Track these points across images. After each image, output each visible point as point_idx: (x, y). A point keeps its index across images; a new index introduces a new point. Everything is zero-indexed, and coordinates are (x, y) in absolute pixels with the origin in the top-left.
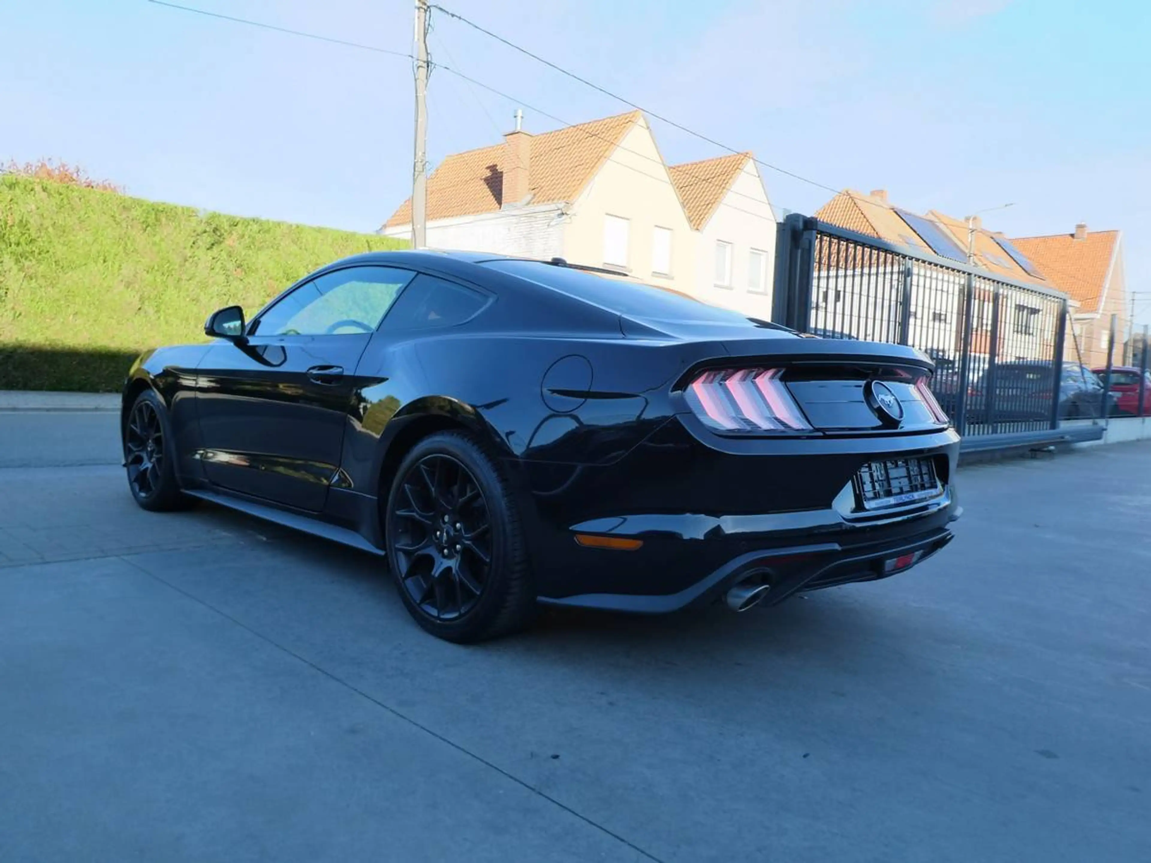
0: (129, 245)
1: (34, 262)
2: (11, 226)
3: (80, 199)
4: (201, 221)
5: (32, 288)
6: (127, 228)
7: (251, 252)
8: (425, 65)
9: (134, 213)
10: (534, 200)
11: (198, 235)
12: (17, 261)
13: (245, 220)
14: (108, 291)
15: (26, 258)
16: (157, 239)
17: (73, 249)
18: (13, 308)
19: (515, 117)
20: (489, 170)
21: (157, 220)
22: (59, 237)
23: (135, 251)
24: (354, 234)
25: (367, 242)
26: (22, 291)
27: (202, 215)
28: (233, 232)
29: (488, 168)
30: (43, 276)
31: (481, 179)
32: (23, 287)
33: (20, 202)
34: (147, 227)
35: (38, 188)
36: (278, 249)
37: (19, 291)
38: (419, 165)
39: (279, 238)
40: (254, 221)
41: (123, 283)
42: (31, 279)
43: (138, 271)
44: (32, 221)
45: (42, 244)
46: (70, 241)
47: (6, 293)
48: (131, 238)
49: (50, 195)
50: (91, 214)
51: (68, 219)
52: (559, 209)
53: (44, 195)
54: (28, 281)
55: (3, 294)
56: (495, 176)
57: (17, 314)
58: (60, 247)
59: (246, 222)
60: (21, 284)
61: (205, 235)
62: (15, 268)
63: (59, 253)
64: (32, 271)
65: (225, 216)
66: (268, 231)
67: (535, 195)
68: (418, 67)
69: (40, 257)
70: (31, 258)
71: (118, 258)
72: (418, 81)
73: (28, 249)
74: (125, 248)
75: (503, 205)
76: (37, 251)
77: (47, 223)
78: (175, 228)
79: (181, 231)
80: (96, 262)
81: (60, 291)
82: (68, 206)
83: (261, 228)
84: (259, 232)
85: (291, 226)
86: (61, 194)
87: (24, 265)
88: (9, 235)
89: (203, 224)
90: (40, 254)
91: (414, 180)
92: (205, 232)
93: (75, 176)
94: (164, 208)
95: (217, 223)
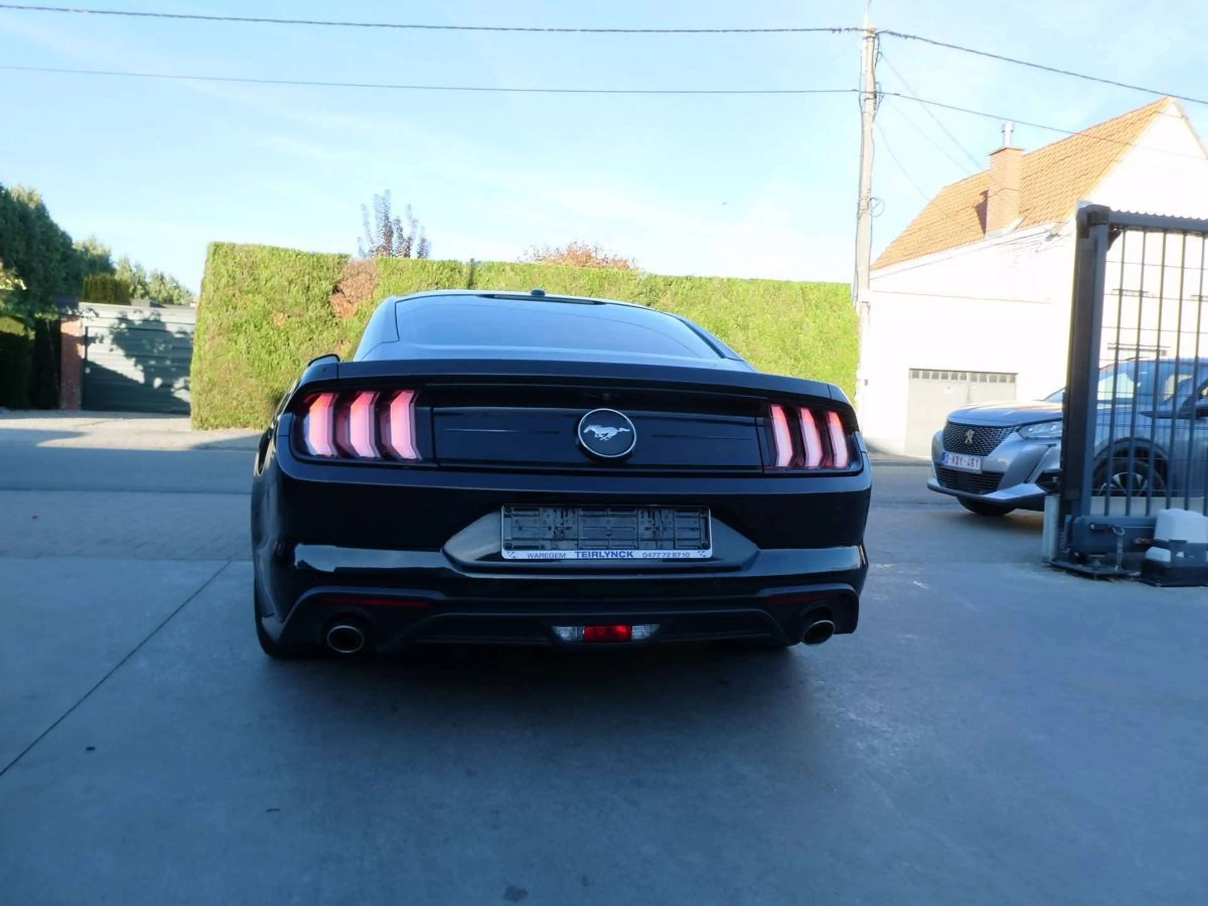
3: (539, 274)
4: (640, 283)
7: (683, 309)
8: (872, 96)
10: (1023, 224)
11: (636, 296)
19: (1003, 131)
20: (982, 197)
21: (603, 286)
24: (787, 283)
25: (801, 288)
27: (641, 277)
28: (668, 292)
29: (979, 195)
31: (972, 207)
33: (495, 282)
35: (508, 269)
36: (709, 303)
38: (864, 204)
39: (711, 293)
40: (687, 279)
49: (516, 274)
52: (1046, 231)
53: (512, 274)
56: (983, 202)
59: (679, 280)
61: (641, 296)
65: (660, 276)
66: (700, 287)
67: (1025, 217)
68: (865, 100)
72: (864, 115)
75: (986, 234)
78: (616, 292)
79: (620, 294)
83: (693, 285)
84: (692, 288)
85: (723, 280)
86: (524, 272)
89: (640, 287)
91: (859, 218)
92: (642, 294)
93: (593, 255)
94: (607, 276)
95: (653, 284)
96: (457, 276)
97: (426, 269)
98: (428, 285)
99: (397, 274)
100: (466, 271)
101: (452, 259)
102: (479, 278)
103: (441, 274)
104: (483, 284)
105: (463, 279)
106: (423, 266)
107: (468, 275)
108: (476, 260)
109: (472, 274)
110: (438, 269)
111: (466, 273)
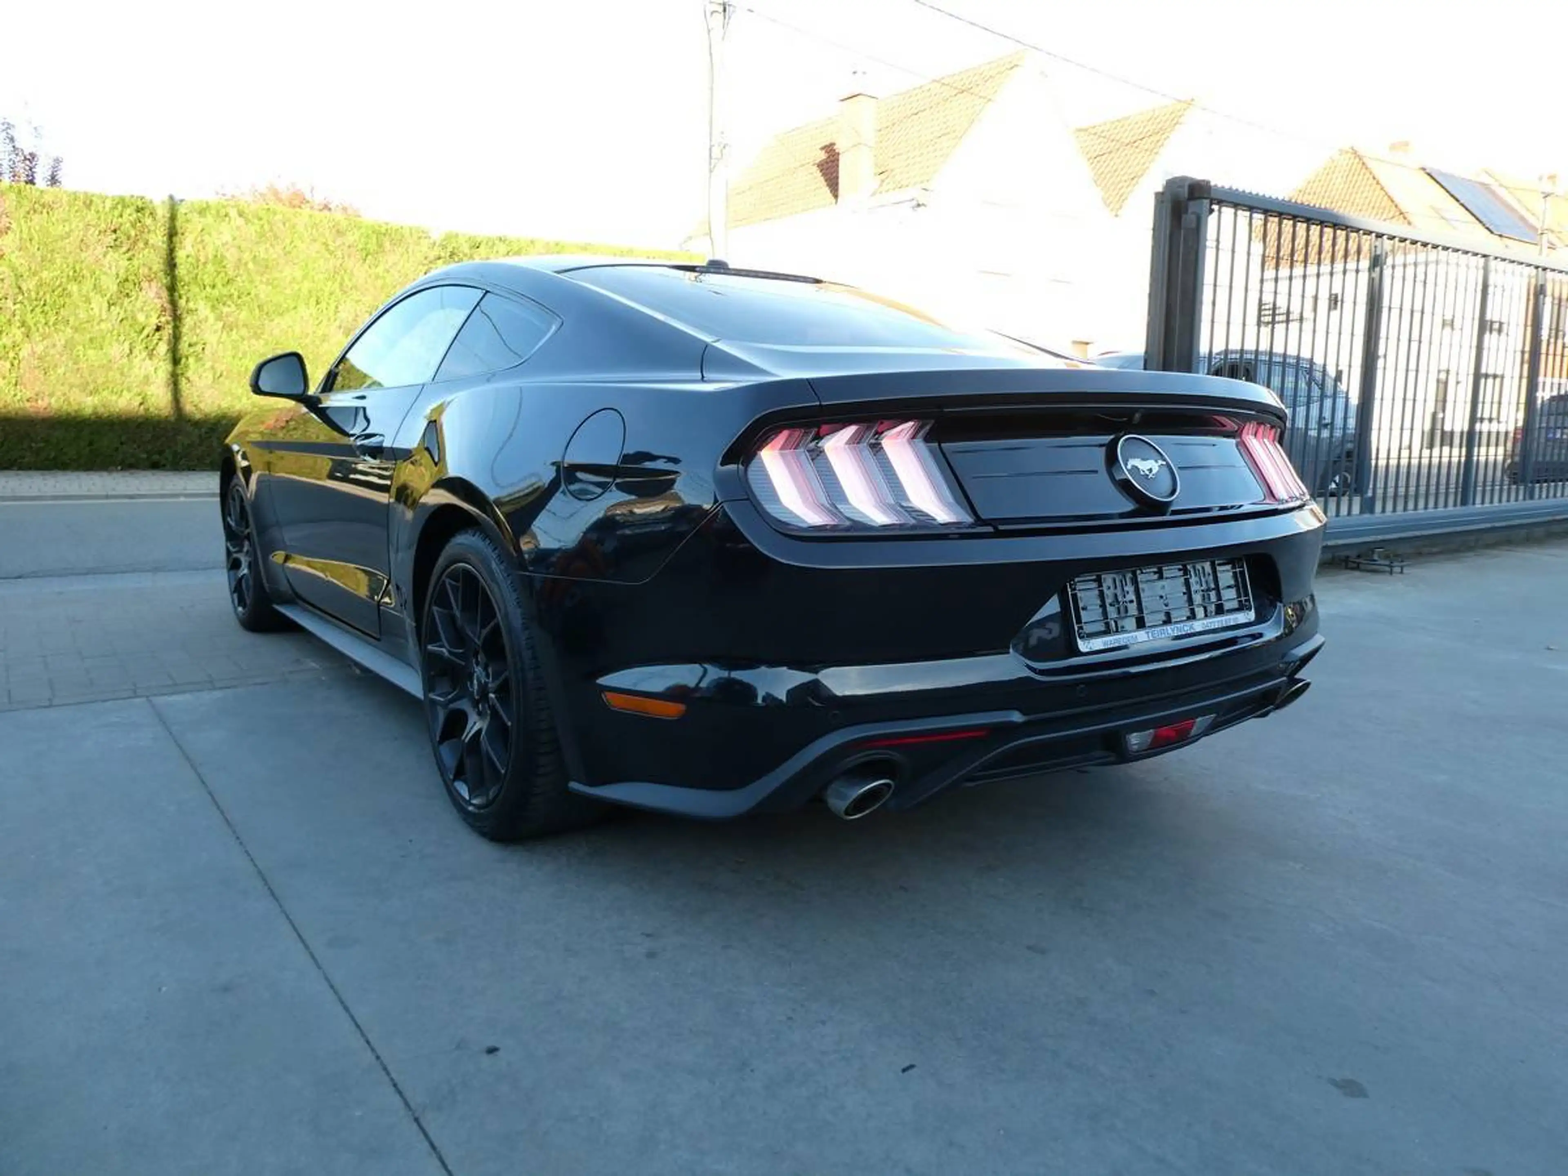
0: (346, 278)
1: (233, 308)
2: (205, 263)
3: (284, 224)
4: (434, 244)
5: (233, 340)
6: (343, 258)
8: (721, 9)
9: (350, 238)
10: (881, 189)
11: (431, 262)
12: (213, 307)
13: (489, 239)
14: (324, 341)
15: (224, 304)
16: (380, 270)
17: (278, 289)
18: (213, 368)
19: (855, 72)
20: (824, 151)
21: (380, 245)
22: (262, 275)
23: (355, 287)
26: (221, 345)
27: (437, 236)
28: (475, 256)
29: (822, 149)
30: (245, 325)
31: (814, 165)
32: (222, 340)
33: (214, 233)
34: (367, 256)
35: (233, 213)
37: (218, 345)
38: (716, 152)
40: (500, 239)
41: (342, 330)
42: (231, 330)
43: (359, 313)
44: (228, 255)
45: (241, 284)
46: (275, 279)
47: (203, 349)
48: (348, 271)
49: (247, 221)
50: (298, 242)
51: (271, 250)
52: (912, 199)
53: (240, 221)
54: (228, 333)
55: (200, 350)
56: (832, 158)
57: (218, 374)
58: (263, 286)
59: (491, 242)
60: (220, 337)
61: (440, 262)
62: (212, 317)
63: (262, 296)
64: (231, 319)
65: (463, 235)
67: (883, 181)
68: (712, 13)
69: (239, 301)
70: (229, 303)
71: (333, 298)
72: (711, 33)
73: (225, 291)
74: (341, 284)
75: (839, 199)
76: (236, 294)
77: (247, 256)
78: (402, 255)
79: (409, 258)
80: (307, 304)
81: (267, 344)
82: (270, 234)
83: (509, 249)
85: (548, 243)
86: (260, 219)
87: (222, 313)
88: (203, 275)
89: (435, 248)
90: (239, 297)
91: (711, 171)
92: (439, 258)
93: (308, 197)
94: (387, 230)
95: (454, 245)
96: (148, 221)
97: (93, 208)
98: (100, 232)
99: (42, 213)
100: (162, 212)
101: (137, 193)
102: (188, 225)
103: (121, 216)
104: (195, 234)
105: (159, 224)
106: (88, 202)
107: (166, 219)
108: (177, 197)
109: (173, 218)
110: (114, 208)
111: (164, 217)
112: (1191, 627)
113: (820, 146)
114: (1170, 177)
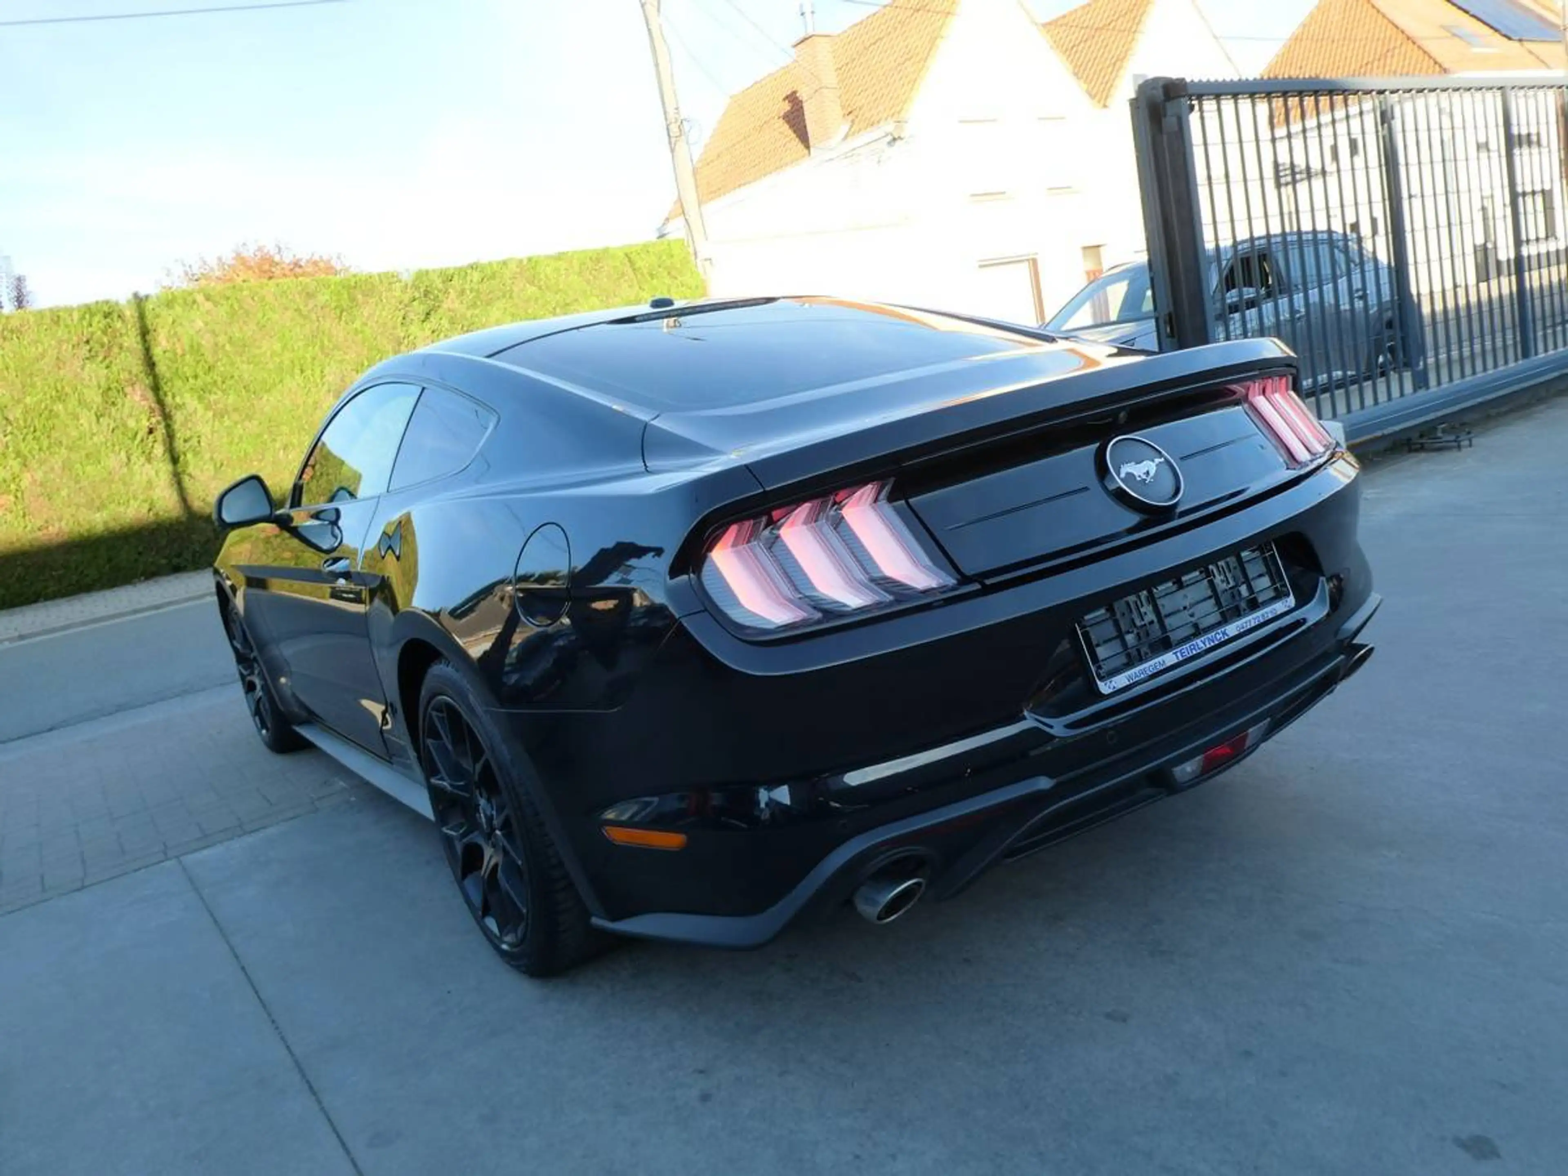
0: (326, 343)
1: (219, 393)
2: (183, 355)
3: (253, 299)
4: (406, 285)
5: (227, 427)
6: (318, 320)
7: (477, 312)
9: (323, 297)
10: (853, 130)
11: (406, 306)
12: (200, 399)
13: (460, 269)
14: (316, 409)
15: (210, 392)
16: (357, 324)
17: (261, 366)
18: (212, 459)
19: (802, 14)
20: (787, 101)
21: (353, 299)
22: (241, 356)
23: (336, 347)
24: (606, 250)
25: (626, 255)
26: (215, 435)
27: (406, 277)
28: (451, 290)
29: (784, 99)
30: (236, 410)
31: (779, 118)
32: (216, 429)
33: (185, 323)
34: (341, 313)
35: (200, 298)
36: (511, 297)
37: (212, 435)
38: (674, 129)
39: (509, 282)
40: (472, 268)
41: (331, 394)
42: (223, 417)
43: (345, 373)
44: (203, 342)
45: (222, 369)
46: (255, 356)
47: (199, 442)
48: (327, 332)
49: (216, 304)
50: (270, 314)
51: (245, 328)
52: (887, 135)
53: (209, 305)
54: (219, 421)
55: (196, 444)
56: (796, 107)
57: (218, 465)
58: (245, 366)
59: (463, 272)
60: (213, 426)
61: (415, 303)
62: (200, 408)
63: (246, 376)
64: (220, 406)
65: (434, 271)
66: (493, 276)
67: (853, 121)
69: (224, 386)
70: (215, 389)
71: (316, 362)
72: (646, 7)
73: (208, 379)
74: (322, 347)
75: (812, 149)
76: (219, 380)
77: (222, 339)
78: (377, 304)
79: (384, 307)
80: (292, 376)
81: (260, 424)
82: (241, 311)
83: (483, 275)
84: (482, 279)
85: (521, 261)
86: (228, 298)
87: (210, 401)
88: (183, 367)
89: (408, 290)
90: (223, 382)
91: (672, 151)
92: (414, 300)
93: (277, 258)
94: (356, 283)
95: (427, 283)
96: (119, 325)
97: (61, 323)
98: (73, 346)
99: (12, 339)
100: (130, 313)
101: (101, 298)
102: (157, 320)
103: (91, 325)
104: (167, 328)
105: (129, 326)
106: (56, 319)
107: (136, 319)
108: (142, 293)
109: (142, 317)
110: (83, 318)
111: (132, 316)
112: (1224, 633)
113: (781, 98)
114: (1141, 81)
